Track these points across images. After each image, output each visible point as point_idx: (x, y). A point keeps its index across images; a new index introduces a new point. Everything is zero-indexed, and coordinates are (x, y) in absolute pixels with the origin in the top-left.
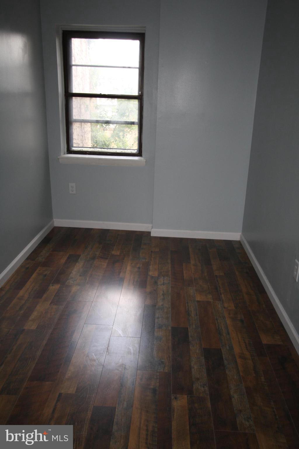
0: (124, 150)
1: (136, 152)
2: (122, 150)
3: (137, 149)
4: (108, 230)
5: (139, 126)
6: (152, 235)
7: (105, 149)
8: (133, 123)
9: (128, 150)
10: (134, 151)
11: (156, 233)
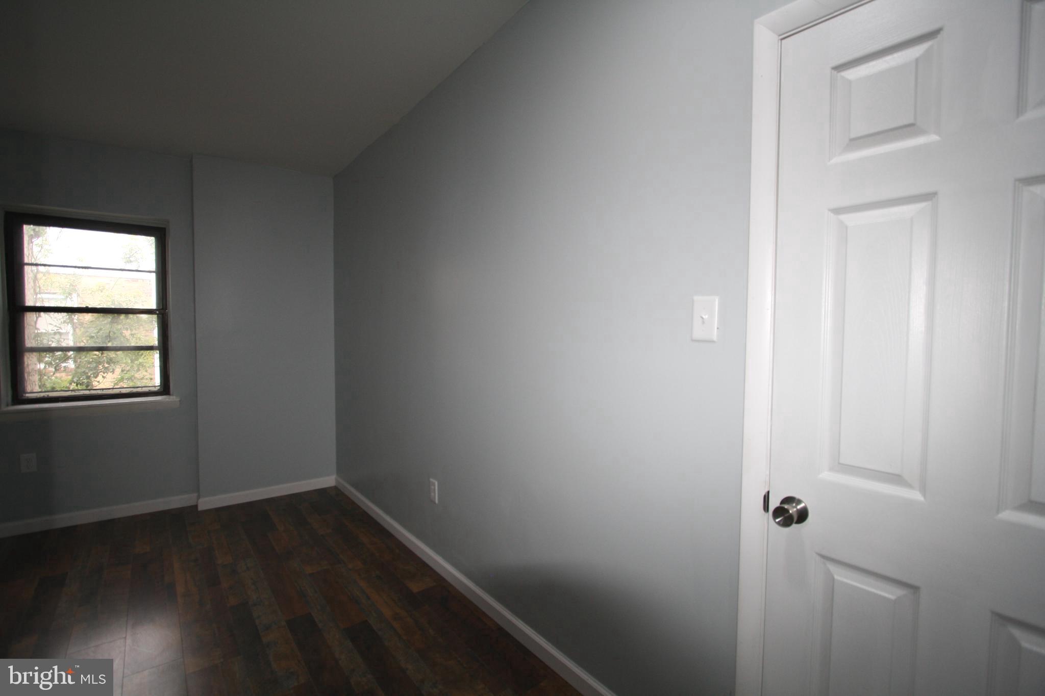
0: (135, 389)
1: (159, 390)
2: (132, 389)
3: (159, 384)
4: (112, 521)
5: (162, 352)
6: (200, 508)
7: (98, 391)
8: (151, 348)
9: (143, 388)
10: (154, 388)
11: (207, 503)
